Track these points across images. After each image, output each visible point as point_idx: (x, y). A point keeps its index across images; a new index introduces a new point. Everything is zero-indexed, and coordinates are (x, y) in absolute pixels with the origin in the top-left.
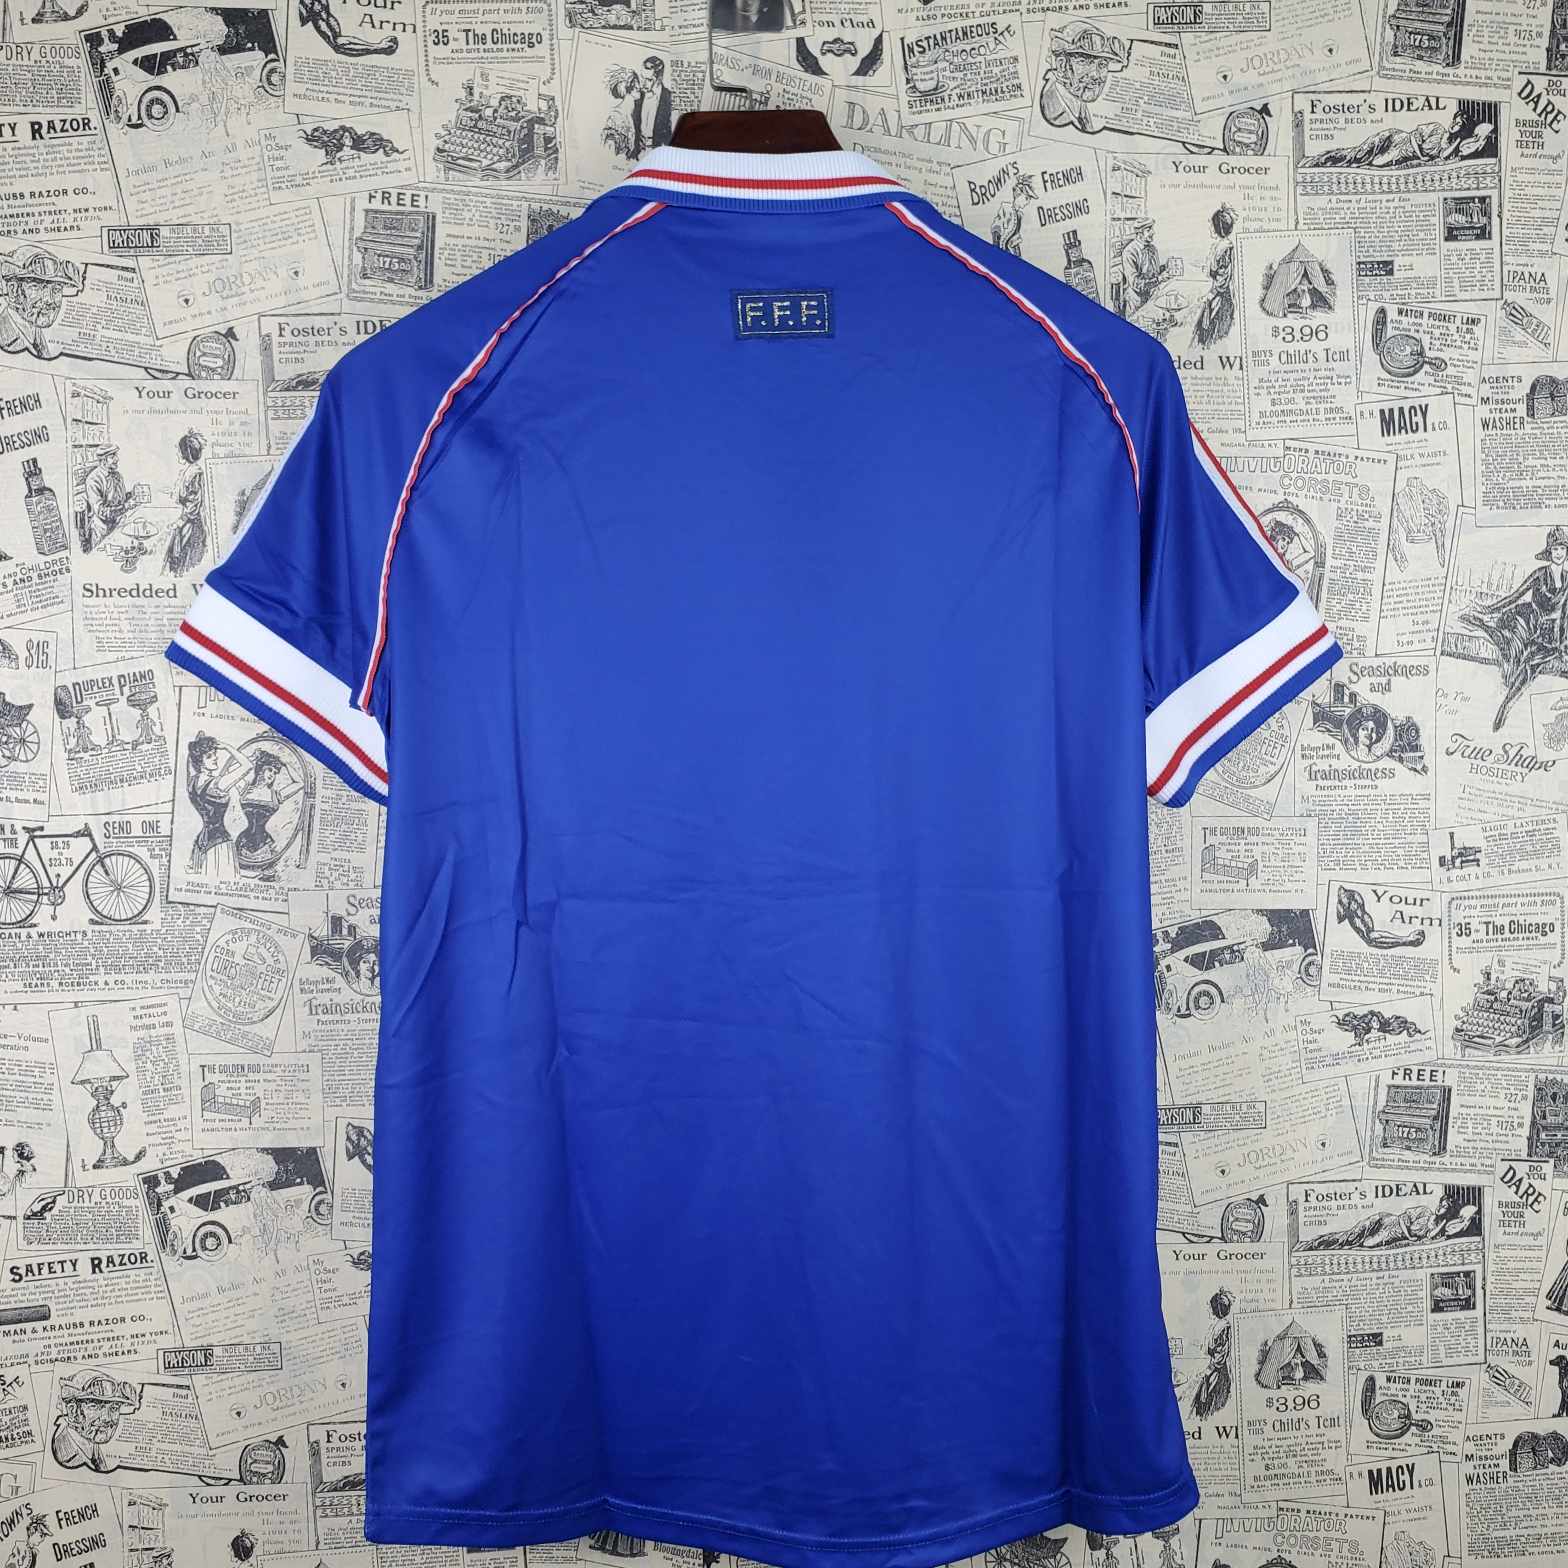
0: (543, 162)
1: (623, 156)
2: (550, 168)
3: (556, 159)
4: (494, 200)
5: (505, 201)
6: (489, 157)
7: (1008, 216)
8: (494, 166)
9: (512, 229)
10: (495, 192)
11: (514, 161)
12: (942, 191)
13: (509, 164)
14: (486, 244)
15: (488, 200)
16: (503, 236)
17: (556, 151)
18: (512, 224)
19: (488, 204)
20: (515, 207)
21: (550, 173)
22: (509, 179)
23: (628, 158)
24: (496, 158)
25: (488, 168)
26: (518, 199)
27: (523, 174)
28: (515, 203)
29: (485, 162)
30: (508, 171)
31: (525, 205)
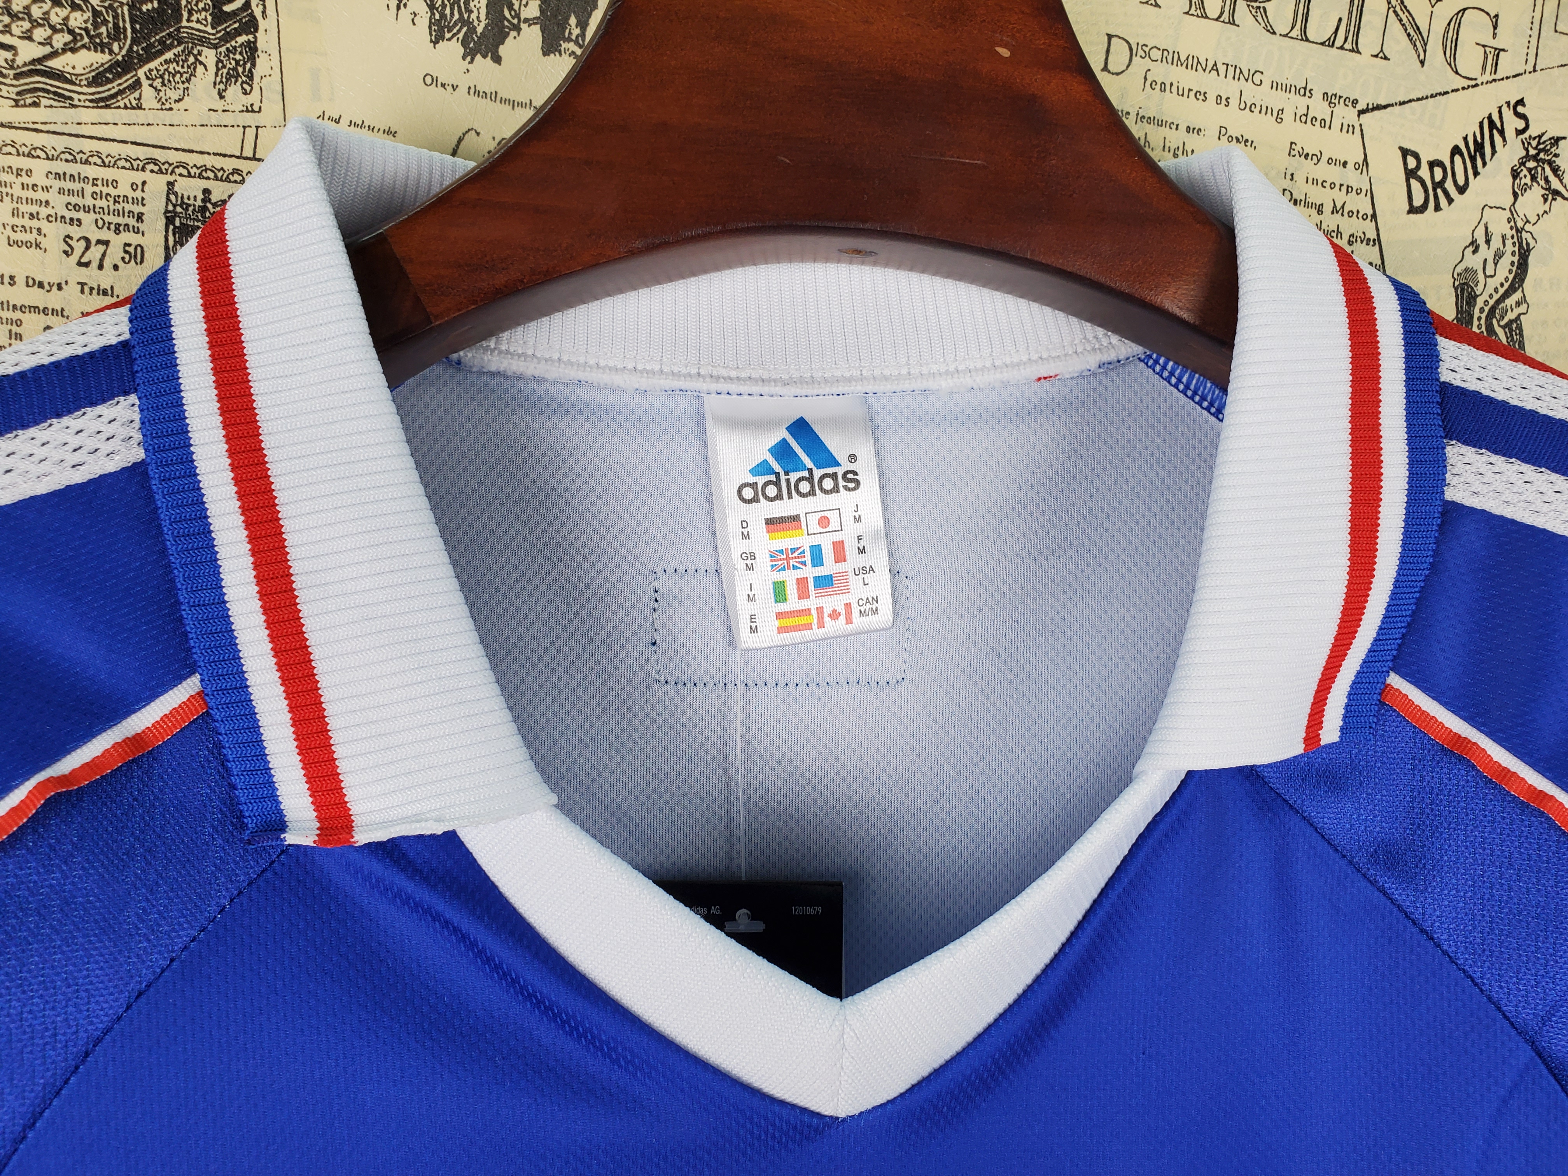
0: (209, 56)
1: (453, 48)
2: (233, 76)
3: (252, 48)
4: (59, 167)
5: (91, 171)
6: (40, 34)
7: (1496, 243)
8: (55, 64)
9: (115, 253)
10: (61, 143)
11: (120, 50)
12: (1334, 174)
13: (101, 58)
14: (36, 297)
15: (40, 167)
16: (91, 276)
17: (251, 26)
18: (117, 241)
19: (38, 178)
20: (124, 189)
21: (234, 91)
22: (103, 103)
23: (470, 54)
24: (60, 40)
25: (37, 68)
26: (132, 164)
27: (147, 92)
28: (126, 178)
29: (28, 52)
30: (98, 79)
31: (157, 184)
